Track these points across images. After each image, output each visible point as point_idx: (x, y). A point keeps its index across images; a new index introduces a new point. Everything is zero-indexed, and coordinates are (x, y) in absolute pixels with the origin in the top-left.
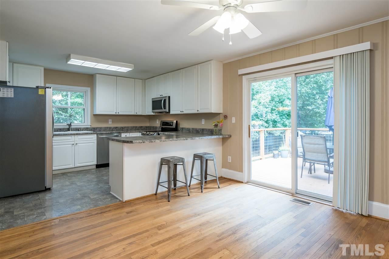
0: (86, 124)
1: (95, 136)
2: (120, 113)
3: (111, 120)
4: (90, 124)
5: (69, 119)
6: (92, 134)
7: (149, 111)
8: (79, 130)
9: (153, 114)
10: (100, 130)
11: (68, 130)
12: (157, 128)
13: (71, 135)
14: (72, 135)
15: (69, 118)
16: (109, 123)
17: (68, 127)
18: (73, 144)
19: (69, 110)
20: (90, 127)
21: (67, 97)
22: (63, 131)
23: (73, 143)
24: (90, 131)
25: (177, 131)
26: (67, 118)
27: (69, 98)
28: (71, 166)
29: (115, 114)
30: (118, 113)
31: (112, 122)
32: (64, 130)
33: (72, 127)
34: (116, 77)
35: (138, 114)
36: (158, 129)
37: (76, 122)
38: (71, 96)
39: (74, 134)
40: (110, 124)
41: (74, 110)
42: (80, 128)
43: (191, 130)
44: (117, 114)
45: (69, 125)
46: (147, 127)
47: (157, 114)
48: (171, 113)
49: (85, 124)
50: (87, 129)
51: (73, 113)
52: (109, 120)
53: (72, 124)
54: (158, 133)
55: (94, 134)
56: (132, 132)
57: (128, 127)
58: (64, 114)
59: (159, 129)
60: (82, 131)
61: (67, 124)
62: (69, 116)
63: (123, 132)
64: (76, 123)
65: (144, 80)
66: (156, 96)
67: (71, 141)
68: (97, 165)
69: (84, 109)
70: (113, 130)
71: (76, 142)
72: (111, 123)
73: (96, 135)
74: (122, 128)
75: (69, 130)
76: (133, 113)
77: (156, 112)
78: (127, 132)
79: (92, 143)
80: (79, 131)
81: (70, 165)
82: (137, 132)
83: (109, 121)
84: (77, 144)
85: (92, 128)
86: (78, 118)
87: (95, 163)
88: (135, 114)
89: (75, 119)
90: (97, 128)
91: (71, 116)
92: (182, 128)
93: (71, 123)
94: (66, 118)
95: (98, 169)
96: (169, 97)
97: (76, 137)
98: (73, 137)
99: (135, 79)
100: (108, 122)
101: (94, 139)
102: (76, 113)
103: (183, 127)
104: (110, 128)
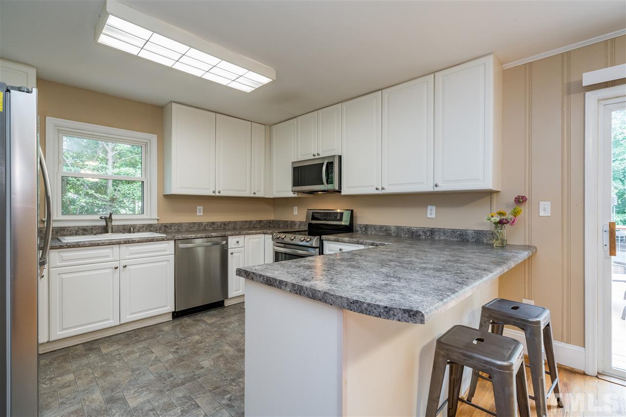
0: (148, 217)
1: (168, 247)
2: (223, 194)
3: (202, 207)
4: (156, 217)
5: (110, 206)
6: (163, 240)
7: (284, 188)
8: (130, 229)
9: (291, 195)
10: (178, 229)
11: (105, 230)
12: (295, 225)
13: (111, 243)
14: (113, 244)
15: (109, 204)
16: (198, 214)
17: (103, 223)
18: (116, 268)
19: (110, 188)
20: (156, 222)
21: (107, 164)
22: (92, 233)
23: (116, 264)
24: (156, 231)
25: (353, 232)
26: (106, 203)
27: (110, 166)
28: (112, 321)
29: (213, 194)
30: (219, 192)
31: (203, 212)
32: (95, 232)
33: (114, 223)
34: (214, 114)
35: (258, 195)
36: (297, 225)
37: (123, 211)
38: (114, 163)
39: (119, 243)
40: (200, 215)
41: (120, 189)
42: (134, 226)
43: (393, 230)
44: (217, 194)
45: (106, 219)
46: (270, 223)
47: (300, 195)
48: (343, 193)
49: (144, 216)
50: (149, 228)
51: (118, 195)
52: (198, 207)
53: (113, 217)
54: (320, 238)
55: (168, 240)
56: (250, 234)
57: (235, 222)
58: (100, 195)
59: (299, 226)
60: (139, 231)
61: (101, 218)
62: (110, 201)
63: (232, 235)
64: (124, 214)
65: (269, 126)
66: (300, 157)
67: (112, 258)
68: (173, 313)
69: (143, 182)
70: (207, 228)
71: (123, 263)
72: (202, 214)
73: (172, 243)
74: (225, 224)
75: (107, 232)
76: (247, 194)
77: (298, 192)
78: (239, 234)
79: (165, 263)
80: (130, 232)
81: (108, 320)
82: (260, 233)
83: (198, 210)
84: (125, 267)
85: (162, 224)
86: (127, 204)
87: (171, 308)
88: (253, 195)
89: (121, 207)
90: (172, 225)
91: (113, 200)
92: (366, 227)
93: (111, 214)
94: (103, 203)
95: (177, 322)
96: (340, 157)
97: (124, 248)
98: (116, 248)
99: (252, 122)
100: (196, 212)
101: (168, 252)
102: (124, 194)
103: (366, 223)
104: (200, 224)
